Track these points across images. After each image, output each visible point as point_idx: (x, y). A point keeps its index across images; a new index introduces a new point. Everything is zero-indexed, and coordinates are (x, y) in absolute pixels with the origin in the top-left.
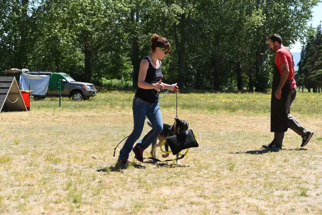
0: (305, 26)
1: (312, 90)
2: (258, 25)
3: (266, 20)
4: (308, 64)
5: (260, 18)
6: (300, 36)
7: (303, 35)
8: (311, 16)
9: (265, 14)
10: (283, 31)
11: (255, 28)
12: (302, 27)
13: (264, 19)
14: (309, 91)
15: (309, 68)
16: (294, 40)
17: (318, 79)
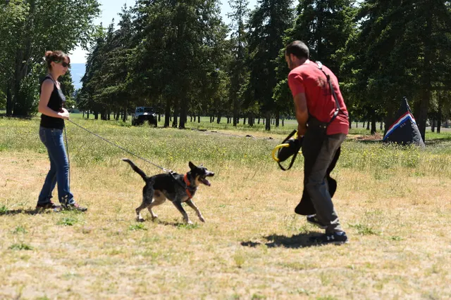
0: (90, 24)
1: (99, 116)
2: (17, 19)
3: (29, 12)
4: (93, 80)
5: (22, 9)
6: (81, 39)
7: (85, 37)
8: (98, 10)
9: (28, 4)
10: (56, 29)
11: (15, 24)
12: (83, 25)
13: (27, 11)
14: (96, 118)
15: (95, 84)
16: (73, 44)
17: (104, 100)
